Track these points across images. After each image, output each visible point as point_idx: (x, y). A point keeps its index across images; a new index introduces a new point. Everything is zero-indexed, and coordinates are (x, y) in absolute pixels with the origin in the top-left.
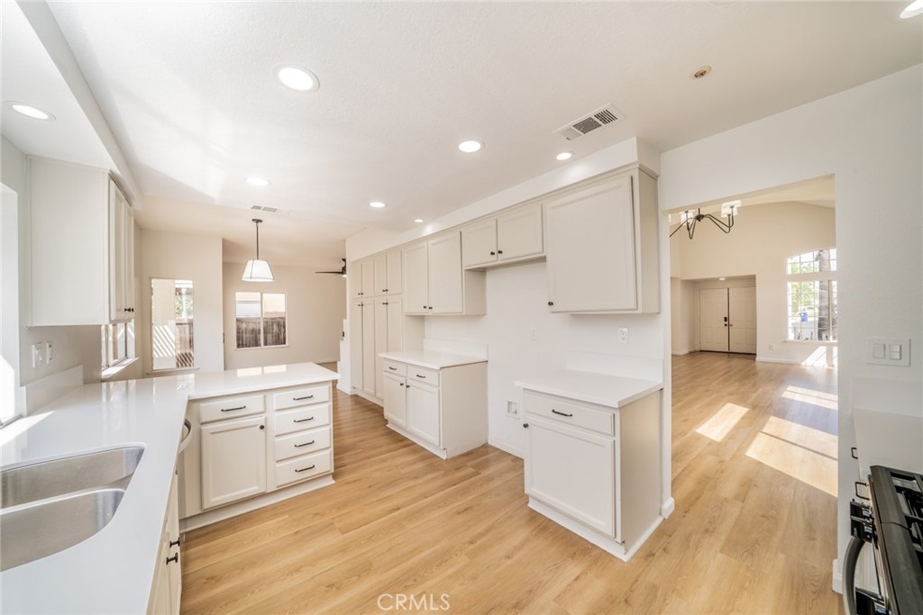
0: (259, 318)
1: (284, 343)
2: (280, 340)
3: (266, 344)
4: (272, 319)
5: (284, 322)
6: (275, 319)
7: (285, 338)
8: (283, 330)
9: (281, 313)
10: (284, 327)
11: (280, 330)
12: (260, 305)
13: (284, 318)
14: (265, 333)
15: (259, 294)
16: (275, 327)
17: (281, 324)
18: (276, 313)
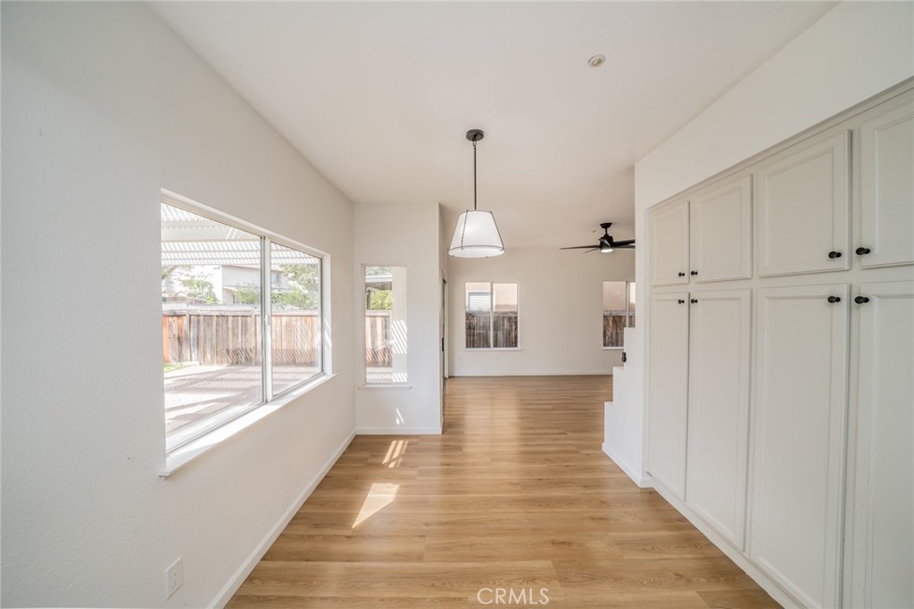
0: (488, 313)
1: (516, 346)
2: (512, 341)
3: (496, 345)
4: (503, 313)
5: (516, 318)
6: (506, 313)
7: (516, 337)
8: (514, 327)
9: (512, 306)
10: (516, 323)
11: (511, 326)
12: (489, 297)
13: (516, 313)
14: (496, 329)
15: (489, 284)
16: (506, 323)
17: (513, 320)
18: (507, 306)
